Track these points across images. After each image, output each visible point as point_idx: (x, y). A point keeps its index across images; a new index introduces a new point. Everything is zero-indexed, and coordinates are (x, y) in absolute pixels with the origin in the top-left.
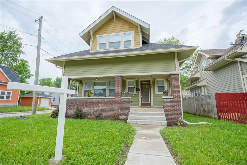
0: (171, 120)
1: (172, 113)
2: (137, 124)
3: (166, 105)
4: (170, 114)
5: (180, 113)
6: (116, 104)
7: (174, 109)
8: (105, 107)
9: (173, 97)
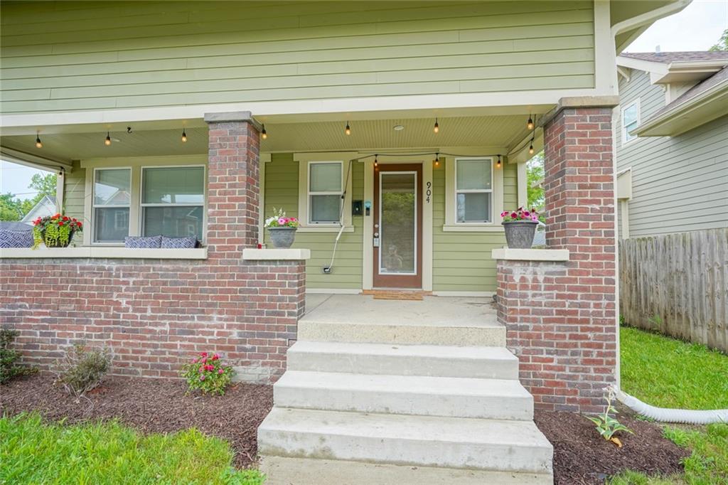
0: (550, 392)
1: (557, 353)
2: (330, 458)
3: (523, 304)
4: (545, 356)
5: (604, 350)
6: (213, 291)
7: (571, 329)
8: (149, 313)
9: (572, 256)
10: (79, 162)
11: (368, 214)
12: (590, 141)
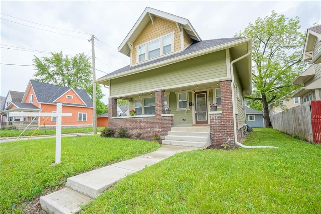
1: (221, 133)
2: (172, 145)
3: (213, 123)
4: (218, 134)
5: (231, 132)
6: (157, 122)
7: (224, 128)
8: (147, 127)
9: (222, 113)
10: (132, 98)
11: (193, 105)
12: (226, 88)
